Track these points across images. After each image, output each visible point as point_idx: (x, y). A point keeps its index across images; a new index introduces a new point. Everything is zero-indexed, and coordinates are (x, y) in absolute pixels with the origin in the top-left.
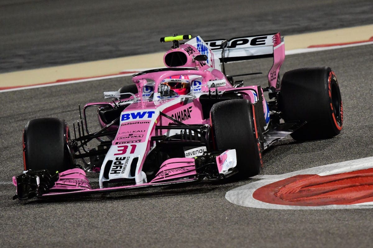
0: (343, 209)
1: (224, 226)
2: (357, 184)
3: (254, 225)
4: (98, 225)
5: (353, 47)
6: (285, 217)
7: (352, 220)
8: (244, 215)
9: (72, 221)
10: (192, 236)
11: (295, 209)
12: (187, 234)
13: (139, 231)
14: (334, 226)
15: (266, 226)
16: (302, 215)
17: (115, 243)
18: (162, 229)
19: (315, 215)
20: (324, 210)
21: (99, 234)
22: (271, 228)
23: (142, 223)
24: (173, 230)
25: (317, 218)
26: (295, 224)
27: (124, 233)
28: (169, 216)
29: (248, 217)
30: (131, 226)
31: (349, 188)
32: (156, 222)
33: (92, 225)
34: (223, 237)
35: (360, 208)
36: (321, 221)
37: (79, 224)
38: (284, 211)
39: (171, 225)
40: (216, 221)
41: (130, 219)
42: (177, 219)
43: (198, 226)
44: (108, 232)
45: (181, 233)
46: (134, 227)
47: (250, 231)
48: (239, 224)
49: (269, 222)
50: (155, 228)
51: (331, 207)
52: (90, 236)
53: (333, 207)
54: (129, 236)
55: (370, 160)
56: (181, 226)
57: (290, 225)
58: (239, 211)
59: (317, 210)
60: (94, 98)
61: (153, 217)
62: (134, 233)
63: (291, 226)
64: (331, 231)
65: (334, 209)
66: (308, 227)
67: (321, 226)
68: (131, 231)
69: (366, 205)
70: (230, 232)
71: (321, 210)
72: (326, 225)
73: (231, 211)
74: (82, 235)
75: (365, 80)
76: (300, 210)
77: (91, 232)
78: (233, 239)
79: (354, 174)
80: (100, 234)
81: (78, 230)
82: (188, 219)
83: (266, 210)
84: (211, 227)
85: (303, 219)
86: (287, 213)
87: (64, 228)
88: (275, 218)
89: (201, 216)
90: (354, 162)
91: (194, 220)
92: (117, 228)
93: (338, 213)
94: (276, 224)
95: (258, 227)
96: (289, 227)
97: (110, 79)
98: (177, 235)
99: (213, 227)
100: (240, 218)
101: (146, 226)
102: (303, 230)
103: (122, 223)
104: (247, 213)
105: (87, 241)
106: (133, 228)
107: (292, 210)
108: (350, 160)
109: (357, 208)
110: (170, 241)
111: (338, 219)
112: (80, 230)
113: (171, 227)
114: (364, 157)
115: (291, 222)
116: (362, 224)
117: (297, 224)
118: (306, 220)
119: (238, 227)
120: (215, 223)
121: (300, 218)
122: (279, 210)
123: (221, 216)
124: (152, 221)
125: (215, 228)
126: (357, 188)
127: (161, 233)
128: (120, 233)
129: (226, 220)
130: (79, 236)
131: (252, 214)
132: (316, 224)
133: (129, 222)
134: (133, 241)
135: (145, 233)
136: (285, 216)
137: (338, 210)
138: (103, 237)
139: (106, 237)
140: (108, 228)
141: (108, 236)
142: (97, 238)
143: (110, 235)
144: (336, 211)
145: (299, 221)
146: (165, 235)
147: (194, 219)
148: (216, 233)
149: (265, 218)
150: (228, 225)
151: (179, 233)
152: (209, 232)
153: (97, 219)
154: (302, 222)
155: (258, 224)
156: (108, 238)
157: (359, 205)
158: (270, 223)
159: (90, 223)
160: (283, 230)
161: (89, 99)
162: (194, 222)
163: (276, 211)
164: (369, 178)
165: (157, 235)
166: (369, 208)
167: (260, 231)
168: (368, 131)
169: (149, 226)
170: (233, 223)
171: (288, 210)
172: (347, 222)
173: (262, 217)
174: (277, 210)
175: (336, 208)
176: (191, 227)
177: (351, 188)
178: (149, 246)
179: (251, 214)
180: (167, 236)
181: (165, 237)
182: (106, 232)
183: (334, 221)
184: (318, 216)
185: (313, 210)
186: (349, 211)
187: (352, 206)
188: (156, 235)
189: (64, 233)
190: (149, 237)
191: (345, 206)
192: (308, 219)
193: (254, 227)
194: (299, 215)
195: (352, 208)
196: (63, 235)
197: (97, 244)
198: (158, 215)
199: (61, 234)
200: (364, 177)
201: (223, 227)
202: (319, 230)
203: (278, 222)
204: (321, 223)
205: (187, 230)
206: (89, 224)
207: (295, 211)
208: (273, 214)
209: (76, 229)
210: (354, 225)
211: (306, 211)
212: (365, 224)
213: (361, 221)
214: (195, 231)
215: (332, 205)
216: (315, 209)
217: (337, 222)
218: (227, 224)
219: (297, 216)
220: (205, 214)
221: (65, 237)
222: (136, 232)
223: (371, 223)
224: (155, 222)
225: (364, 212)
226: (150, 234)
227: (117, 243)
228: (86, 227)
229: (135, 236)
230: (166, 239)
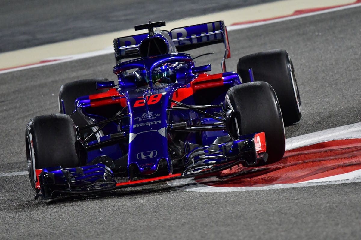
0: (290, 188)
1: (170, 211)
2: (300, 161)
3: (201, 209)
4: (39, 218)
5: (277, 23)
6: (232, 200)
7: (302, 198)
8: (189, 200)
9: (12, 215)
10: (140, 224)
11: (240, 191)
12: (134, 222)
13: (83, 222)
14: (285, 205)
15: (214, 209)
16: (249, 196)
17: (62, 235)
18: (107, 218)
19: (263, 196)
20: (271, 190)
21: (42, 228)
22: (220, 211)
23: (86, 214)
24: (118, 219)
25: (265, 199)
26: (244, 206)
27: (68, 225)
28: (112, 205)
29: (194, 201)
30: (73, 217)
31: (293, 166)
32: (100, 212)
33: (33, 219)
34: (172, 223)
35: (307, 186)
36: (270, 202)
37: (20, 219)
38: (229, 193)
39: (116, 214)
40: (161, 208)
41: (72, 210)
42: (120, 207)
43: (143, 213)
44: (52, 224)
45: (128, 222)
46: (77, 218)
47: (198, 216)
48: (185, 209)
49: (216, 205)
50: (99, 218)
51: (277, 186)
52: (34, 230)
53: (280, 187)
54: (74, 228)
55: (311, 136)
56: (127, 215)
57: (239, 208)
58: (183, 196)
59: (263, 190)
60: (17, 89)
61: (95, 207)
62: (79, 225)
63: (241, 208)
64: (282, 211)
65: (281, 189)
66: (258, 208)
67: (271, 207)
68: (75, 222)
69: (313, 183)
70: (178, 218)
71: (267, 190)
72: (276, 205)
73: (175, 197)
74: (25, 230)
75: (295, 55)
76: (245, 192)
77: (34, 226)
78: (183, 225)
79: (296, 151)
80: (44, 228)
81: (20, 225)
82: (132, 207)
83: (211, 193)
84: (157, 214)
85: (251, 200)
86: (232, 195)
87: (5, 224)
88: (221, 201)
89: (144, 203)
90: (295, 139)
91: (138, 208)
92: (60, 220)
93: (285, 192)
94: (224, 206)
95: (206, 211)
96: (238, 210)
97: (31, 69)
98: (124, 223)
99: (160, 213)
100: (186, 203)
101: (89, 217)
102: (254, 211)
103: (64, 215)
104: (192, 198)
105: (32, 235)
106: (76, 220)
107: (237, 192)
108: (290, 137)
109: (304, 186)
110: (118, 230)
111: (287, 199)
112: (23, 225)
113: (116, 216)
114: (304, 134)
115: (239, 204)
116: (313, 202)
117: (246, 205)
118: (254, 201)
119: (185, 212)
120: (161, 209)
121: (247, 199)
122: (224, 192)
123: (166, 202)
124: (95, 211)
125: (162, 214)
126: (301, 166)
127: (107, 222)
128: (64, 226)
129: (171, 206)
130: (22, 231)
131: (198, 199)
132: (265, 204)
133: (71, 213)
134: (79, 232)
135: (91, 224)
136: (232, 198)
137: (285, 189)
138: (48, 231)
139: (51, 230)
140: (50, 221)
141: (52, 229)
142: (42, 232)
143: (54, 228)
144: (283, 190)
145: (247, 203)
146: (112, 224)
147: (138, 206)
148: (164, 219)
149: (211, 201)
150: (175, 211)
151: (126, 222)
152: (156, 219)
153: (37, 212)
154: (250, 203)
155: (206, 208)
156: (53, 230)
157: (306, 183)
158: (217, 207)
159: (31, 216)
160: (233, 213)
161: (12, 90)
162: (139, 210)
163: (221, 194)
164: (312, 154)
165: (104, 226)
166: (317, 185)
167: (209, 215)
168: (305, 107)
169: (93, 217)
170: (179, 209)
171: (233, 192)
172: (297, 201)
173: (208, 201)
174: (222, 192)
175: (282, 188)
176: (137, 216)
177: (295, 166)
178: (98, 237)
179: (196, 198)
180: (114, 226)
181: (112, 226)
182: (49, 225)
183: (283, 201)
184: (265, 197)
185: (259, 191)
186: (297, 190)
187: (299, 184)
188: (102, 225)
189: (6, 229)
190: (95, 227)
191: (291, 184)
192: (257, 200)
193: (202, 211)
194: (246, 197)
195: (300, 186)
196: (5, 231)
197: (42, 238)
198: (100, 205)
199: (3, 230)
200: (306, 154)
201: (169, 213)
202: (270, 210)
203: (226, 204)
204: (271, 204)
205: (133, 218)
206: (30, 218)
207: (240, 192)
208: (218, 197)
209: (18, 224)
210: (305, 203)
211: (252, 191)
212: (316, 202)
213: (311, 199)
214: (142, 218)
215: (278, 185)
216: (262, 190)
217: (287, 201)
218: (173, 210)
219: (243, 198)
220: (149, 201)
221: (8, 232)
222: (81, 223)
223: (322, 201)
224: (98, 212)
225: (312, 189)
226: (96, 225)
227: (63, 236)
228: (28, 221)
229: (81, 227)
230: (113, 229)
